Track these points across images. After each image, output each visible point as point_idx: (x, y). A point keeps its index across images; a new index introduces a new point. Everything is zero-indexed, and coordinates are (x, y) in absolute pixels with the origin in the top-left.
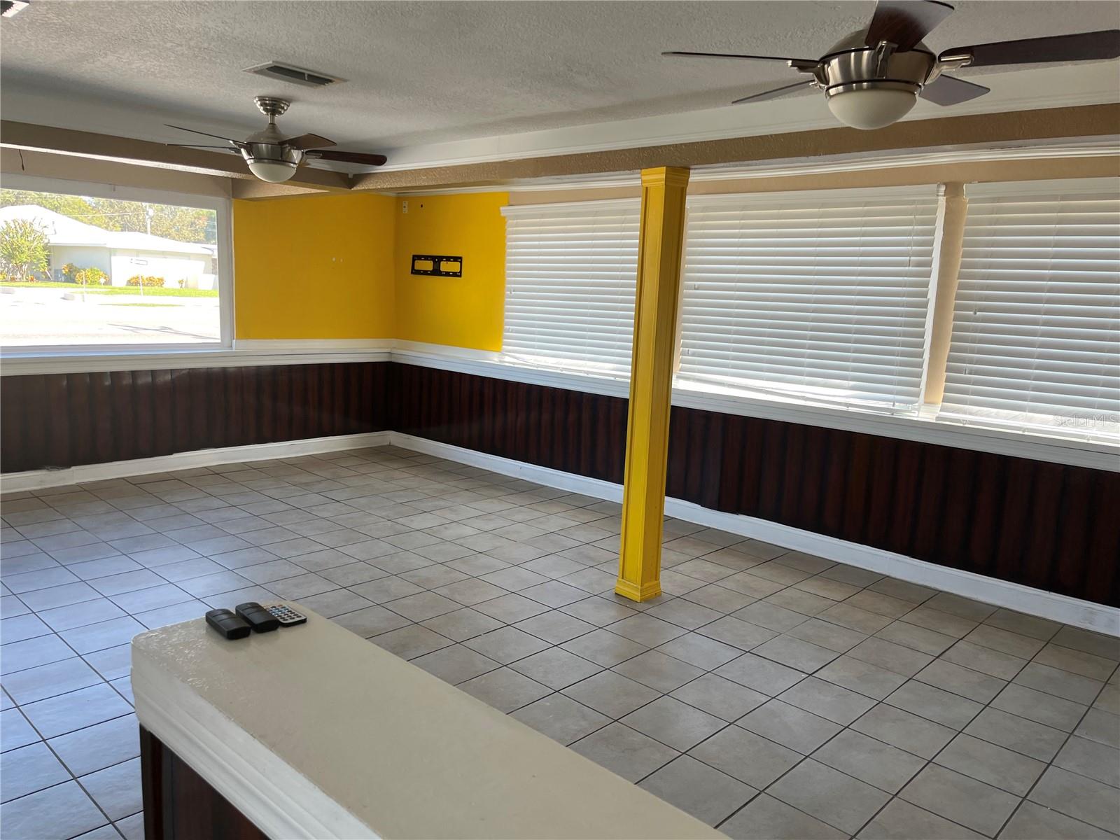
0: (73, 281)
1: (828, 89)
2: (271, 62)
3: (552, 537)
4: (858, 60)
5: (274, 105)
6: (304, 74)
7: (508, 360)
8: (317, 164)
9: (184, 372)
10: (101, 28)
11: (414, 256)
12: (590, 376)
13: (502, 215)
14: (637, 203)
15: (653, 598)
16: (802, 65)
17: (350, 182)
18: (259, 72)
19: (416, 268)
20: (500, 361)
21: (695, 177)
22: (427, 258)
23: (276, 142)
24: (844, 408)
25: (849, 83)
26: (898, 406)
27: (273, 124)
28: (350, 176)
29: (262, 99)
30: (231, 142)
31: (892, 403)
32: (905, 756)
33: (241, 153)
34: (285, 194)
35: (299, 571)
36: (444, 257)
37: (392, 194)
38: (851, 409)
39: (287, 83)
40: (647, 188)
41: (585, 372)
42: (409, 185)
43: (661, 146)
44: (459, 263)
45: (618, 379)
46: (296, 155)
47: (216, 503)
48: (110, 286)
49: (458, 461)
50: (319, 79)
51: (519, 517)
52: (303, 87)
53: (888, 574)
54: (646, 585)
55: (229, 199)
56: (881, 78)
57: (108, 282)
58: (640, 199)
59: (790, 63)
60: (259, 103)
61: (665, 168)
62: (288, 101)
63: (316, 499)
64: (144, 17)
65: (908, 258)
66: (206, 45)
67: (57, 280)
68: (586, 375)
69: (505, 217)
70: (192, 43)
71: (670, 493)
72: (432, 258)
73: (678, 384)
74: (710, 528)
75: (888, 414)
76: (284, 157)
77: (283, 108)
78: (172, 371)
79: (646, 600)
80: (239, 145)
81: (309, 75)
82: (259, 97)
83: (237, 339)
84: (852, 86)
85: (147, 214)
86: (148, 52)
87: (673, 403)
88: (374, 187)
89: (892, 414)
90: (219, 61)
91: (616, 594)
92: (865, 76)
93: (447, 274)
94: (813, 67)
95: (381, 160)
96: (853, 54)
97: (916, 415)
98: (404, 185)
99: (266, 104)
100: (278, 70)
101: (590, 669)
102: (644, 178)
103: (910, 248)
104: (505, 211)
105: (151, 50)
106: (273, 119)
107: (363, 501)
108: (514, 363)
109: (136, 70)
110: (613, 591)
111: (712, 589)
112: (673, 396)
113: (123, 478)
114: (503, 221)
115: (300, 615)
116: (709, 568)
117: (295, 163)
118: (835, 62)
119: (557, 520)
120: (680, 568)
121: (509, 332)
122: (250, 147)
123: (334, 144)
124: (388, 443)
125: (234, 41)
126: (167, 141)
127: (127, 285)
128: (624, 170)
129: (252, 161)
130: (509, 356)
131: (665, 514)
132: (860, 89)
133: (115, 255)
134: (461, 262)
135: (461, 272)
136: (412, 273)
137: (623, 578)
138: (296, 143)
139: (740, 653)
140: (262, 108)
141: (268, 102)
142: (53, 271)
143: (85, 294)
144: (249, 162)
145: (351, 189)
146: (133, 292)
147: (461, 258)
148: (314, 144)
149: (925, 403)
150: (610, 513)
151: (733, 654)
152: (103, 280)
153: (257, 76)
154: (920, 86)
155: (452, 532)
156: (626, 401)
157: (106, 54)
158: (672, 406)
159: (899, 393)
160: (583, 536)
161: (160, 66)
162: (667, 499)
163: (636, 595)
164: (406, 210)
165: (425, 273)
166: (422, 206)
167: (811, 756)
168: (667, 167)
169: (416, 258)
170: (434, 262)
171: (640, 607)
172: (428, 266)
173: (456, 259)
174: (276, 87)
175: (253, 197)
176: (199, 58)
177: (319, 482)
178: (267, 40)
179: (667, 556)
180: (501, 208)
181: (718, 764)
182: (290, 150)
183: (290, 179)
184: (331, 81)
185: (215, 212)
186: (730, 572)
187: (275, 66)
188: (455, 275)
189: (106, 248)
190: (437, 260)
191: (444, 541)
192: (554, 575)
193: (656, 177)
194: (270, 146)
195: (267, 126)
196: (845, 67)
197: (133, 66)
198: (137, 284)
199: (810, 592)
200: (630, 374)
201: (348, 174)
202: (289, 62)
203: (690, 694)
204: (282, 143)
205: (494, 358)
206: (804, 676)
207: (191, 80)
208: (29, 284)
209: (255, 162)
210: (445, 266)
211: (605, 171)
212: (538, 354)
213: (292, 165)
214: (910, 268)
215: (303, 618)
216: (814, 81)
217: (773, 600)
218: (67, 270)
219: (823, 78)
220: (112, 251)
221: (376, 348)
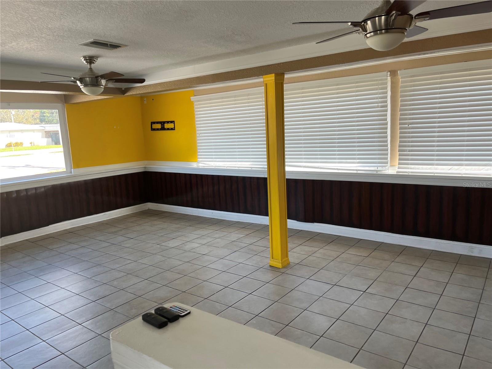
1: (366, 34)
2: (92, 40)
3: (235, 243)
4: (380, 21)
5: (91, 60)
6: (107, 44)
7: (201, 165)
8: (111, 85)
9: (50, 186)
10: (11, 30)
11: (151, 123)
12: (240, 169)
13: (192, 100)
14: (262, 89)
15: (287, 266)
16: (355, 24)
17: (124, 92)
18: (86, 45)
19: (153, 128)
20: (198, 166)
22: (158, 123)
23: (94, 77)
24: (355, 172)
25: (376, 31)
26: (379, 169)
27: (91, 68)
28: (123, 89)
29: (85, 57)
30: (73, 78)
31: (377, 168)
32: (416, 323)
33: (76, 82)
34: (91, 100)
35: (123, 274)
36: (166, 122)
37: (140, 96)
38: (359, 172)
39: (98, 49)
40: (266, 84)
41: (237, 167)
42: (152, 91)
43: (271, 65)
44: (173, 124)
45: (253, 169)
46: (103, 82)
47: (75, 246)
49: (183, 213)
50: (114, 46)
51: (217, 236)
52: (105, 50)
53: (383, 242)
54: (283, 260)
55: (64, 104)
56: (392, 28)
58: (264, 87)
59: (350, 24)
60: (83, 59)
61: (274, 74)
62: (97, 57)
63: (121, 238)
64: (33, 23)
65: (377, 104)
66: (62, 34)
68: (238, 168)
69: (193, 101)
70: (55, 34)
71: (288, 218)
72: (160, 123)
73: (287, 169)
74: (302, 230)
75: (375, 173)
76: (98, 83)
77: (95, 61)
78: (44, 187)
79: (284, 267)
80: (76, 80)
81: (110, 45)
82: (83, 56)
83: (74, 168)
84: (378, 32)
85: (12, 114)
86: (33, 39)
87: (287, 177)
88: (135, 93)
89: (377, 172)
90: (67, 41)
91: (270, 266)
92: (383, 27)
93: (168, 129)
94: (359, 25)
95: (143, 81)
96: (377, 18)
97: (387, 172)
98: (150, 91)
99: (87, 59)
100: (96, 44)
101: (269, 303)
102: (265, 79)
103: (378, 100)
104: (193, 98)
105: (34, 38)
106: (90, 66)
107: (144, 237)
108: (204, 166)
109: (25, 49)
110: (269, 265)
111: (311, 258)
112: (286, 174)
113: (27, 240)
114: (191, 104)
115: (186, 310)
116: (307, 249)
117: (103, 86)
118: (369, 22)
119: (235, 235)
120: (294, 250)
121: (200, 153)
122: (81, 80)
123: (122, 75)
124: (148, 209)
125: (76, 31)
126: (40, 81)
127: (6, 147)
128: (255, 77)
129: (83, 86)
130: (201, 163)
131: (288, 227)
132: (381, 33)
134: (174, 123)
135: (174, 128)
136: (151, 130)
137: (272, 258)
138: (103, 77)
139: (330, 286)
140: (85, 61)
141: (87, 58)
144: (81, 87)
145: (124, 95)
146: (9, 150)
147: (174, 121)
148: (113, 77)
149: (391, 166)
150: (264, 229)
151: (329, 287)
153: (84, 47)
154: (407, 30)
155: (188, 246)
156: (266, 178)
157: (12, 42)
158: (287, 179)
159: (379, 163)
160: (248, 241)
161: (37, 46)
162: (288, 220)
163: (279, 265)
164: (145, 102)
165: (158, 129)
166: (153, 100)
167: (376, 329)
168: (275, 74)
169: (153, 123)
170: (161, 124)
171: (283, 270)
172: (159, 126)
173: (172, 122)
174: (92, 51)
175: (75, 102)
176: (57, 40)
177: (121, 230)
178: (93, 30)
179: (290, 245)
180: (191, 98)
181: (338, 339)
182: (101, 80)
183: (101, 93)
184: (120, 47)
186: (317, 249)
187: (95, 42)
188: (172, 129)
190: (163, 123)
191: (185, 251)
192: (240, 261)
193: (270, 78)
194: (90, 79)
195: (88, 70)
196: (374, 24)
197: (24, 47)
198: (10, 146)
199: (352, 253)
200: (266, 167)
201: (122, 88)
202: (101, 39)
203: (315, 308)
204: (97, 77)
205: (194, 165)
206: (362, 292)
207: (52, 51)
209: (84, 87)
210: (166, 126)
211: (246, 78)
212: (215, 161)
213: (102, 86)
214: (379, 109)
215: (188, 311)
216: (360, 30)
217: (338, 259)
219: (365, 30)
221: (138, 166)
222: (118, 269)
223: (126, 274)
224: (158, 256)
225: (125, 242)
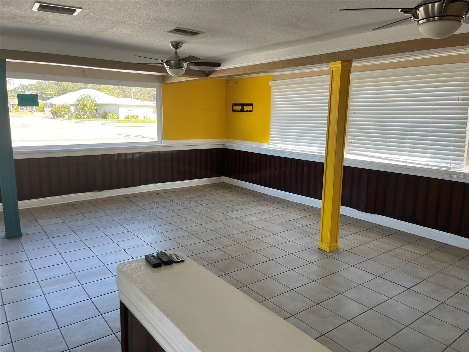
0: (106, 118)
1: (419, 21)
2: (175, 28)
3: (291, 222)
4: (433, 7)
5: (177, 45)
6: (188, 31)
7: (272, 147)
8: (194, 68)
9: (144, 153)
11: (233, 104)
12: (307, 153)
13: (270, 85)
14: (328, 77)
15: (335, 251)
16: (405, 11)
17: (207, 74)
18: (171, 32)
19: (234, 109)
20: (269, 147)
21: (354, 64)
22: (238, 104)
23: (177, 60)
24: (426, 167)
25: (428, 18)
26: (452, 166)
27: (176, 53)
28: (207, 72)
29: (172, 43)
30: (160, 61)
31: (450, 164)
32: (454, 328)
33: (164, 65)
34: (182, 81)
35: (187, 234)
36: (246, 104)
37: (225, 79)
38: (429, 167)
39: (181, 36)
40: (333, 71)
41: (305, 151)
42: (231, 74)
43: (339, 52)
44: (251, 106)
45: (319, 154)
46: (185, 65)
47: (156, 205)
48: (119, 120)
49: (251, 189)
50: (194, 33)
51: (275, 213)
52: (188, 37)
53: (447, 243)
54: (332, 245)
55: (161, 84)
56: (444, 15)
57: (118, 118)
58: (329, 76)
59: (400, 10)
60: (171, 44)
61: (341, 61)
62: (182, 43)
63: (194, 204)
64: (125, 12)
65: (458, 97)
66: (150, 22)
67: (99, 118)
68: (305, 153)
69: (271, 86)
70: (144, 22)
71: (343, 204)
73: (347, 156)
74: (361, 220)
75: (447, 169)
76: (180, 66)
77: (180, 46)
78: (139, 153)
79: (332, 252)
80: (163, 62)
81: (190, 32)
82: (171, 42)
83: (164, 140)
84: (430, 19)
85: (132, 91)
86: (128, 26)
87: (345, 164)
88: (217, 76)
89: (450, 169)
90: (155, 28)
91: (318, 248)
92: (436, 14)
93: (247, 111)
94: (412, 12)
95: (219, 65)
96: (430, 5)
97: (462, 170)
98: (229, 75)
99: (174, 45)
100: (178, 31)
101: (306, 281)
102: (331, 66)
103: (459, 92)
104: (271, 83)
105: (129, 26)
106: (176, 51)
107: (213, 205)
108: (274, 148)
109: (124, 34)
110: (317, 247)
111: (362, 247)
112: (344, 161)
113: (122, 195)
114: (270, 88)
116: (361, 238)
117: (185, 68)
118: (421, 9)
119: (293, 215)
120: (347, 237)
121: (272, 135)
122: (167, 63)
123: (200, 59)
124: (223, 182)
125: (160, 20)
127: (125, 119)
128: (322, 63)
129: (168, 68)
130: (272, 145)
131: (341, 213)
132: (434, 20)
134: (252, 106)
135: (252, 110)
136: (232, 111)
137: (321, 241)
138: (185, 60)
139: (374, 277)
140: (172, 46)
141: (174, 44)
142: (98, 114)
143: (110, 123)
144: (167, 69)
145: (207, 77)
146: (127, 121)
147: (252, 104)
148: (192, 60)
149: (466, 164)
150: (316, 212)
151: (372, 277)
152: (116, 117)
153: (171, 34)
154: (463, 17)
155: (248, 219)
156: (323, 163)
157: (112, 28)
158: (344, 166)
159: (453, 160)
160: (304, 222)
161: (133, 32)
162: (341, 207)
163: (328, 249)
164: (230, 85)
165: (238, 111)
166: (236, 83)
167: (408, 326)
168: (342, 61)
169: (234, 105)
170: (241, 106)
171: (329, 254)
172: (239, 108)
174: (177, 37)
175: (171, 82)
176: (147, 28)
177: (196, 197)
178: (173, 19)
179: (342, 232)
180: (269, 82)
181: (365, 327)
182: (183, 63)
183: (183, 75)
184: (199, 33)
185: (155, 89)
186: (370, 240)
187: (177, 29)
188: (250, 111)
189: (117, 105)
190: (242, 105)
191: (244, 223)
192: (291, 239)
193: (337, 66)
194: (175, 61)
195: (174, 53)
196: (426, 11)
198: (128, 118)
199: (408, 251)
200: (325, 152)
202: (182, 27)
203: (351, 294)
204: (180, 60)
205: (266, 146)
206: (405, 289)
207: (145, 37)
208: (90, 119)
209: (169, 68)
210: (246, 108)
211: (314, 64)
212: (285, 144)
213: (184, 69)
214: (459, 101)
215: (183, 259)
216: (411, 18)
217: (390, 253)
218: (103, 114)
219: (416, 16)
220: (119, 106)
221: (218, 142)
222: (185, 229)
223: (190, 234)
224: (220, 223)
225: (196, 208)
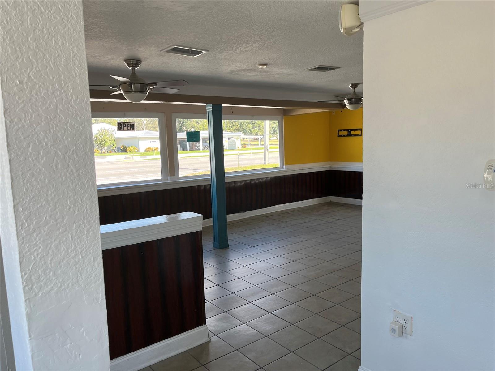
0: (126, 152)
11: (338, 130)
19: (340, 134)
22: (344, 130)
27: (354, 92)
36: (353, 129)
48: (138, 153)
55: (283, 116)
57: (138, 151)
60: (351, 86)
67: (118, 152)
72: (347, 130)
77: (358, 86)
82: (350, 84)
83: (285, 165)
93: (355, 135)
106: (354, 90)
124: (330, 201)
127: (145, 152)
129: (348, 104)
133: (140, 140)
134: (361, 131)
135: (361, 134)
136: (338, 136)
142: (117, 148)
143: (134, 156)
146: (149, 154)
147: (361, 129)
152: (136, 151)
164: (334, 114)
165: (344, 136)
166: (342, 111)
169: (340, 130)
172: (346, 133)
173: (358, 130)
185: (278, 121)
188: (358, 135)
189: (137, 138)
190: (349, 131)
198: (148, 151)
208: (110, 154)
218: (122, 148)
221: (325, 165)
225: (337, 222)
